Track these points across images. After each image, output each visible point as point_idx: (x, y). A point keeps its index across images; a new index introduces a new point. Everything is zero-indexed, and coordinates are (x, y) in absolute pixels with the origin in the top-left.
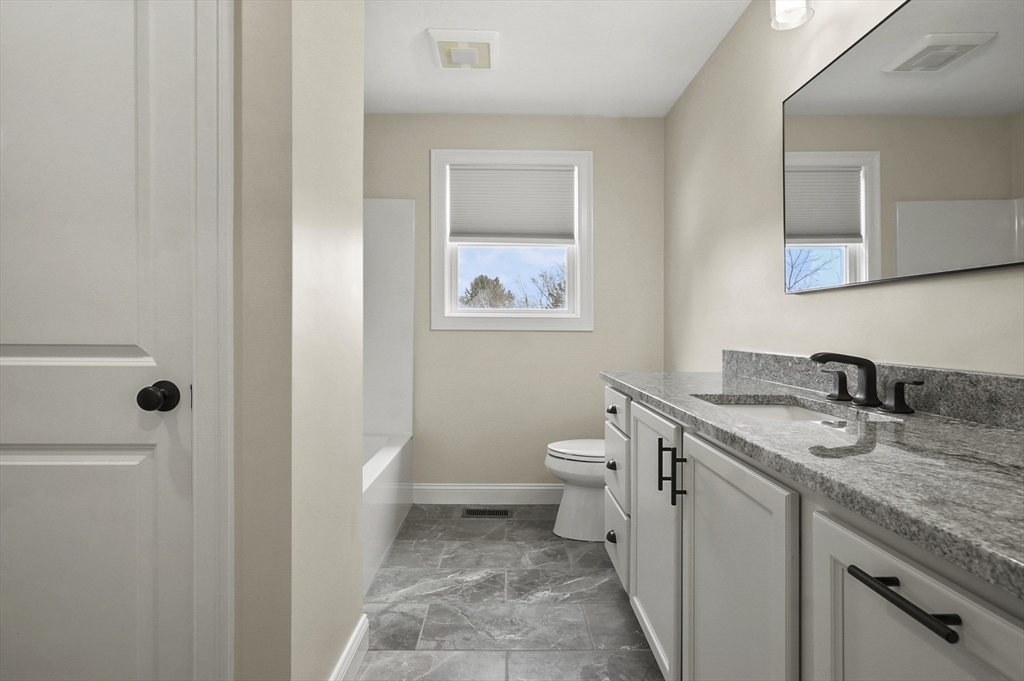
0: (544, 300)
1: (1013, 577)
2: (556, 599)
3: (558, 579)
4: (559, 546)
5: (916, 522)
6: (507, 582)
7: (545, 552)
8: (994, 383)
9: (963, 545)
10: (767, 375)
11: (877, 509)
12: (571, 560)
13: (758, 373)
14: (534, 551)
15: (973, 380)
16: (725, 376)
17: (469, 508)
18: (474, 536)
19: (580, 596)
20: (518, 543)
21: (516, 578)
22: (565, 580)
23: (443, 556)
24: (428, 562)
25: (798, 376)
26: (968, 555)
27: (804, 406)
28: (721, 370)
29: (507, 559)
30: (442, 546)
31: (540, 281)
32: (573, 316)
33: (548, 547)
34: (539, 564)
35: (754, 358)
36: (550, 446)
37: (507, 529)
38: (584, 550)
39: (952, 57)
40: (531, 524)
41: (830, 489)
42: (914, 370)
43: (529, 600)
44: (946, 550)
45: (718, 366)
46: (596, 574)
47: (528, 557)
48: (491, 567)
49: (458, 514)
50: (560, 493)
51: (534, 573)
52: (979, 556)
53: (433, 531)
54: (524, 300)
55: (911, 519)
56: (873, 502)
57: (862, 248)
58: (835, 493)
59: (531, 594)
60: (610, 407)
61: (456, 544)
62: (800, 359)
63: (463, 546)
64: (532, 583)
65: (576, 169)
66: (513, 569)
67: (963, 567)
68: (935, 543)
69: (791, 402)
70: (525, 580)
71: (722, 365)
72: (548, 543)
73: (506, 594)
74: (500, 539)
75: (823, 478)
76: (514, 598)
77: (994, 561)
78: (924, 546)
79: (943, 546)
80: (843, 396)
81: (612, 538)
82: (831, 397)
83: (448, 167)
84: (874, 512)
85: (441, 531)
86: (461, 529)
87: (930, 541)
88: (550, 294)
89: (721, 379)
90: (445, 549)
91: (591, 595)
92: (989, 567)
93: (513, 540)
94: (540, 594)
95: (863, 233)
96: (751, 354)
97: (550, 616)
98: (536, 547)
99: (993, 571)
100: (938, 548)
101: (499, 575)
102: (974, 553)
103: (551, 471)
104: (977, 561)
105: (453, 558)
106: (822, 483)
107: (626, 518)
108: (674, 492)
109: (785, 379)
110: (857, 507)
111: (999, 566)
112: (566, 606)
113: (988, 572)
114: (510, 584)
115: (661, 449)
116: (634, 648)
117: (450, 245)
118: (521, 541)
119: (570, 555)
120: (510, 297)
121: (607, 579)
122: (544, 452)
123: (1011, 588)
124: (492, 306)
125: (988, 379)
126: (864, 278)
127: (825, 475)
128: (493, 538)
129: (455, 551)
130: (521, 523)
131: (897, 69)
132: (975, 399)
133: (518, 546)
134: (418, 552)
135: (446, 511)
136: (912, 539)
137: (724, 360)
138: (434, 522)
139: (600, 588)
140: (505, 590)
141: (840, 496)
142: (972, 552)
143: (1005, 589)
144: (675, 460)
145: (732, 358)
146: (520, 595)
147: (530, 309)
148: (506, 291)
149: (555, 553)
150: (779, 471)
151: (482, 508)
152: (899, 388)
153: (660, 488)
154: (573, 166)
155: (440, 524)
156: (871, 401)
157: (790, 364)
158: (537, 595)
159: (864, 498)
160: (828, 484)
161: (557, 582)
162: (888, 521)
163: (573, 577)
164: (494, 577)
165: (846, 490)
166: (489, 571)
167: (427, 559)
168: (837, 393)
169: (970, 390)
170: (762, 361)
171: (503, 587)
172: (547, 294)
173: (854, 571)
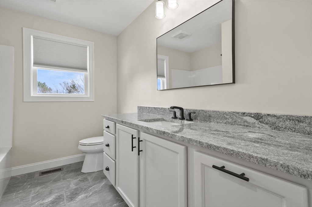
0: (65, 91)
1: (263, 161)
2: (87, 197)
3: (86, 188)
4: (84, 176)
5: (232, 150)
6: (65, 197)
7: (79, 180)
8: (210, 112)
9: (247, 155)
10: (152, 113)
11: (219, 148)
12: (90, 180)
13: (149, 112)
14: (75, 181)
15: (206, 112)
16: (138, 113)
17: (42, 171)
18: (47, 182)
19: (95, 192)
20: (68, 180)
21: (68, 194)
22: (89, 188)
23: (32, 195)
24: (24, 201)
25: (161, 113)
26: (249, 157)
27: (166, 121)
28: (137, 112)
29: (64, 187)
30: (31, 191)
31: (63, 85)
32: (87, 96)
33: (80, 178)
34: (77, 185)
35: (148, 108)
36: (80, 142)
37: (62, 175)
38: (94, 175)
39: (184, 37)
40: (72, 171)
41: (203, 144)
42: (192, 110)
43: (76, 200)
44: (242, 157)
45: (136, 111)
46: (100, 182)
47: (73, 183)
48: (57, 193)
49: (37, 175)
50: (84, 157)
51: (76, 189)
52: (253, 157)
53: (25, 186)
54: (56, 91)
55: (231, 150)
56: (218, 147)
57: (165, 79)
58: (204, 146)
59: (76, 198)
60: (107, 126)
61: (38, 188)
62: (162, 108)
63: (42, 188)
64: (76, 194)
65: (88, 47)
66: (67, 190)
67: (248, 160)
68: (239, 155)
69: (163, 120)
70: (73, 193)
71: (137, 110)
72: (80, 176)
73: (65, 202)
74: (59, 180)
75: (200, 142)
76: (69, 202)
77: (257, 158)
78: (235, 156)
79: (241, 156)
80: (175, 117)
81: (108, 169)
82: (172, 118)
83: (32, 37)
84: (218, 149)
85: (29, 185)
86: (40, 181)
87: (237, 155)
88: (67, 89)
89: (137, 115)
90: (33, 192)
91: (100, 191)
92: (256, 160)
93: (65, 179)
94: (80, 197)
95: (165, 76)
96: (147, 107)
97: (85, 204)
98: (75, 179)
99: (257, 160)
100: (240, 157)
101: (61, 195)
102: (251, 157)
103: (81, 150)
104: (252, 159)
105: (37, 195)
106: (199, 143)
107: (114, 162)
108: (139, 151)
109: (157, 114)
110: (212, 149)
111: (259, 159)
112: (91, 198)
113: (256, 161)
114: (67, 197)
115: (133, 138)
116: (117, 204)
117: (33, 68)
118: (68, 178)
119: (89, 178)
120: (50, 89)
121: (104, 183)
122: (78, 144)
123: (263, 164)
124: (43, 92)
125: (209, 111)
126: (166, 88)
127: (200, 141)
128: (56, 181)
129: (38, 191)
130: (67, 172)
131: (174, 37)
132: (206, 116)
133: (68, 181)
134: (17, 198)
135: (30, 176)
136: (231, 155)
137: (138, 109)
138: (25, 182)
139: (102, 187)
140: (65, 200)
141: (206, 146)
142: (250, 156)
143: (261, 165)
144: (139, 141)
145: (140, 109)
146: (72, 200)
147: (59, 94)
148: (49, 88)
149: (83, 179)
150: (183, 141)
151: (49, 170)
152: (190, 114)
153: (132, 151)
154: (87, 46)
155: (28, 182)
156: (183, 118)
157: (159, 110)
158: (79, 197)
159: (215, 146)
160: (202, 143)
161: (86, 190)
162: (223, 151)
163: (92, 186)
164: (59, 196)
165: (208, 144)
166: (56, 194)
167: (23, 199)
168: (174, 116)
169: (205, 114)
170: (150, 109)
171: (64, 199)
172: (66, 89)
173: (214, 167)
